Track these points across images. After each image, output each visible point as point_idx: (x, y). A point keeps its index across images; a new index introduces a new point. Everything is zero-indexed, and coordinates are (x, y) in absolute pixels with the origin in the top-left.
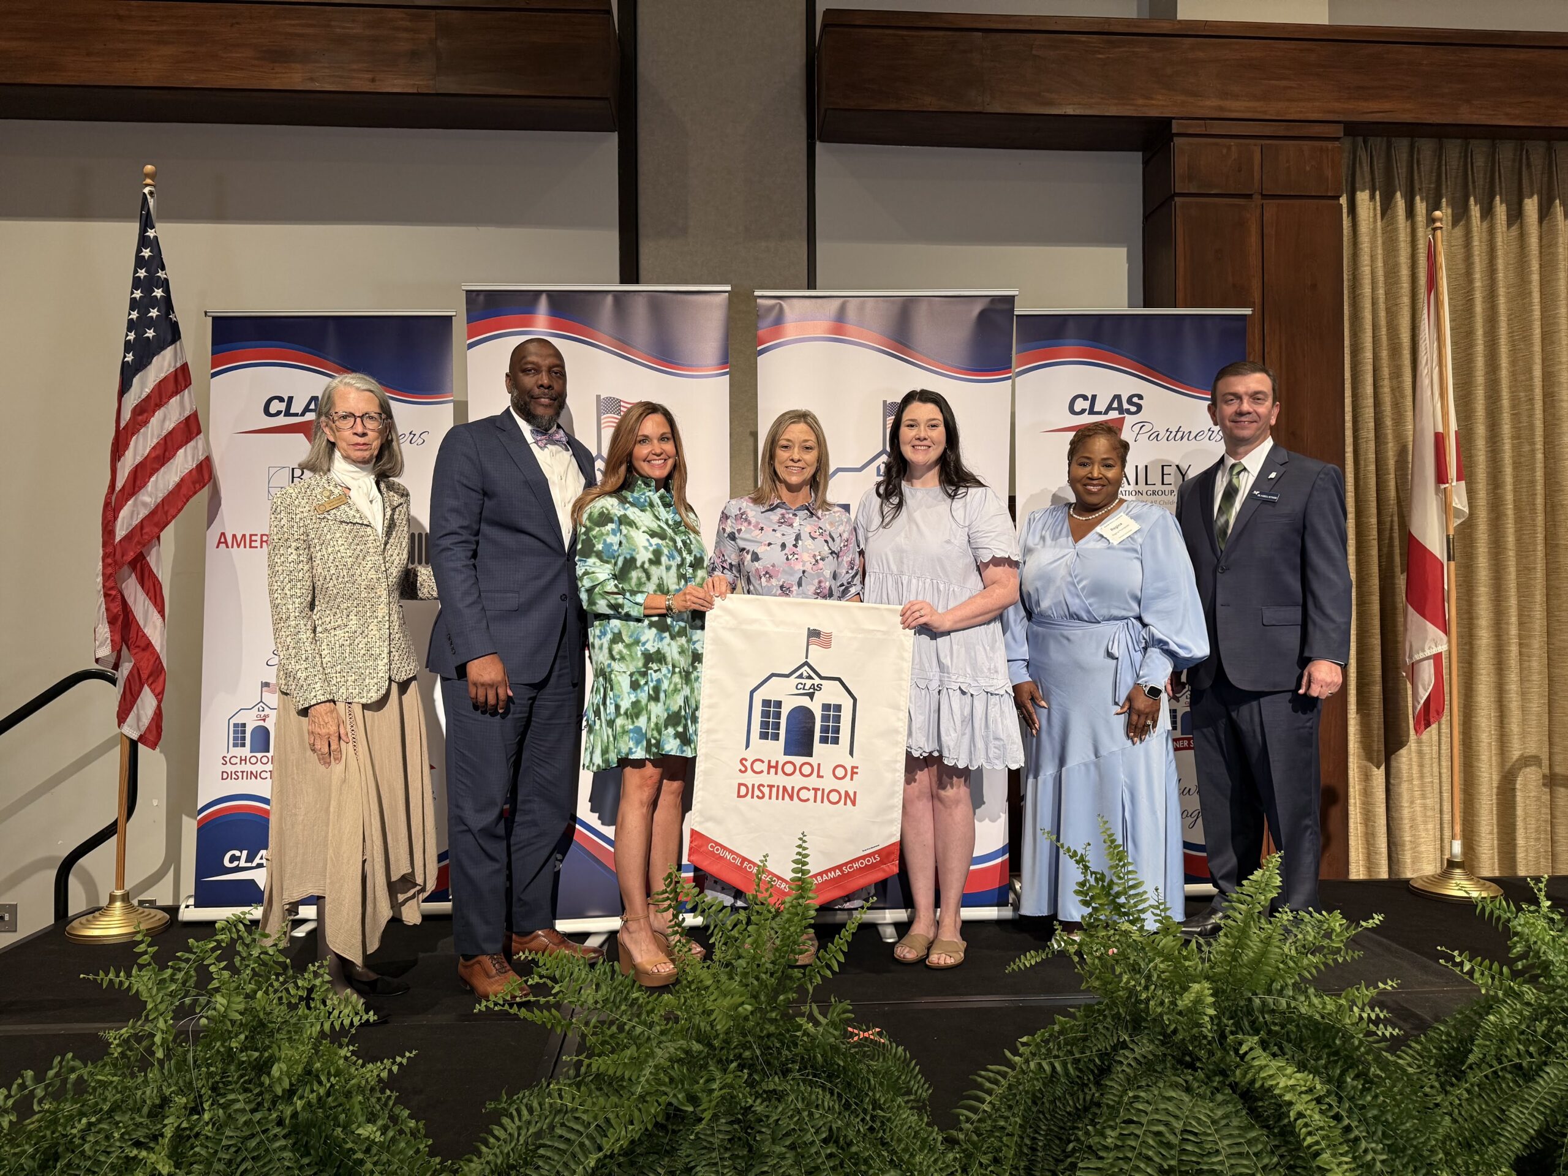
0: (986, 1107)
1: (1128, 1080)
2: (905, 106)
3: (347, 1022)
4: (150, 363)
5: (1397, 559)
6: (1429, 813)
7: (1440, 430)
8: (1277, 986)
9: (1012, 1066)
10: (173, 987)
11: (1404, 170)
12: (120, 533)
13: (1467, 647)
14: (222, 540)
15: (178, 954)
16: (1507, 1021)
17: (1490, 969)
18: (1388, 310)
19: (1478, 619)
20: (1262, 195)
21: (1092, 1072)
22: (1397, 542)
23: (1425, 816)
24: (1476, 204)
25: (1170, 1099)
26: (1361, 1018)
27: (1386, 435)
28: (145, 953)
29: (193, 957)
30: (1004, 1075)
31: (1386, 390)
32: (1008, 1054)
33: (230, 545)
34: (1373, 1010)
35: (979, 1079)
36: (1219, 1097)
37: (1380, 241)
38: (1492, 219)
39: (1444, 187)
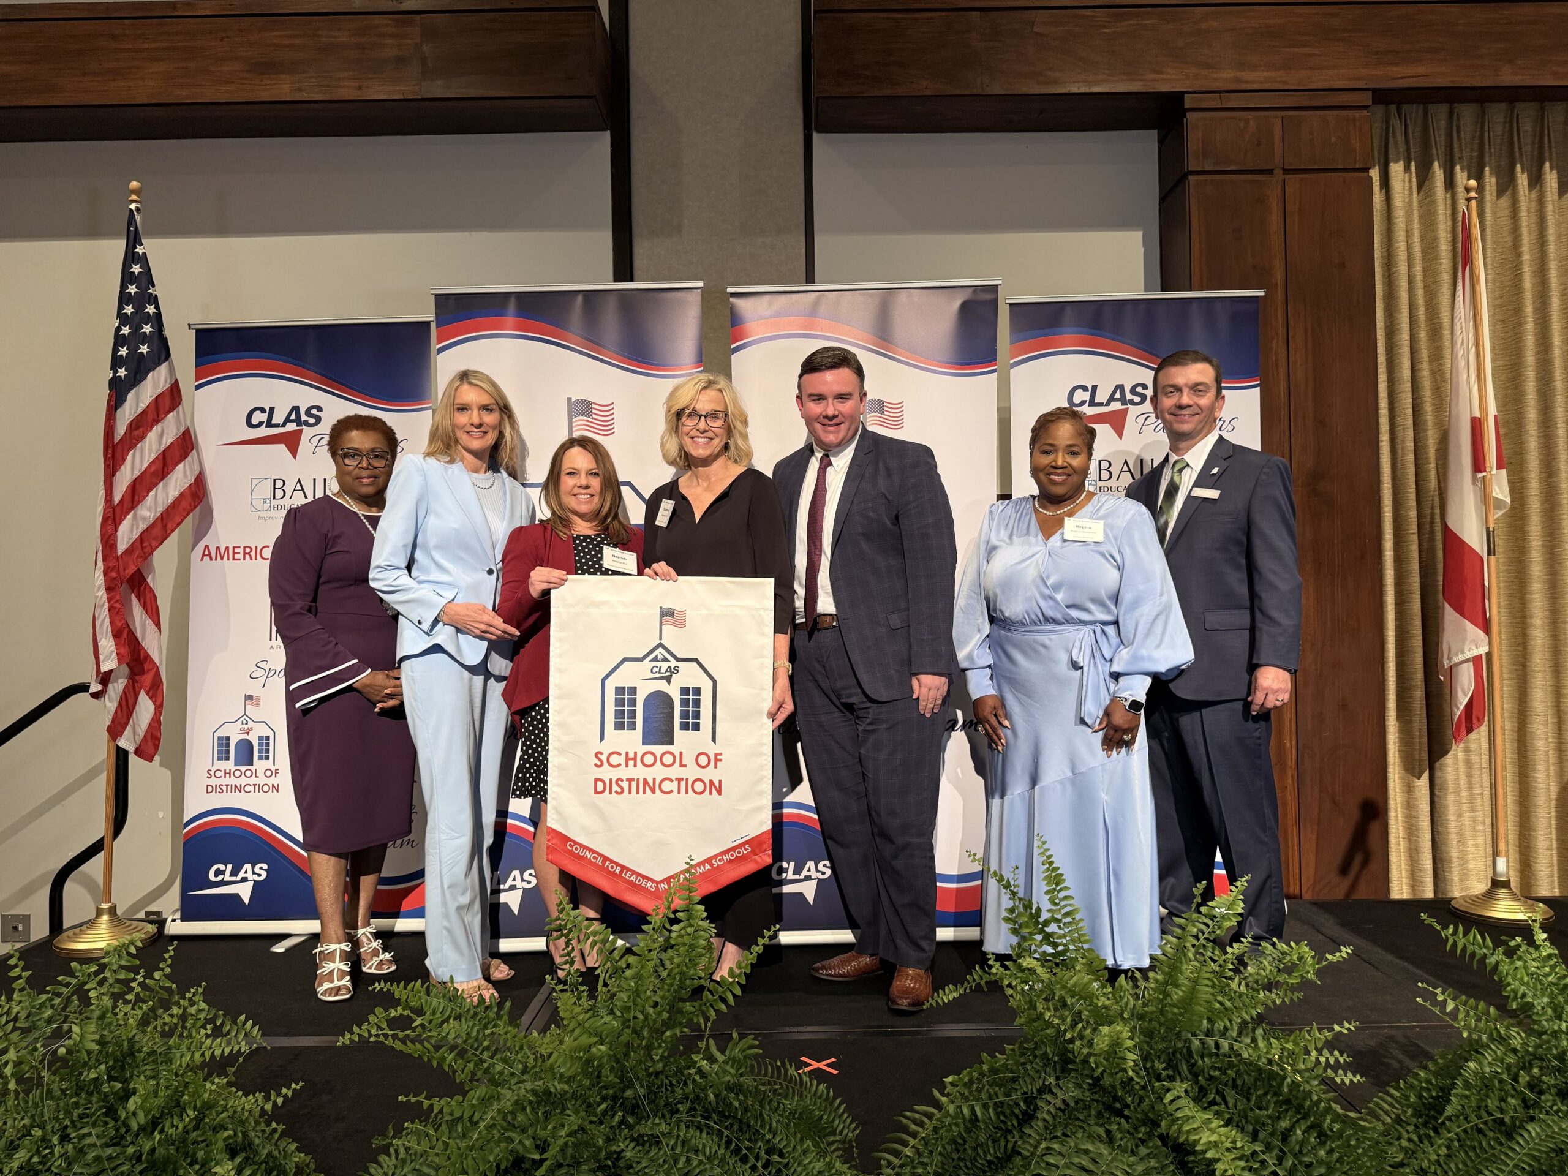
0: (908, 1151)
1: (1046, 1128)
2: (900, 91)
3: (218, 1053)
4: (145, 378)
5: (1440, 554)
6: (1480, 827)
7: (1477, 414)
8: (1220, 1025)
9: (939, 1106)
10: (49, 1012)
11: (1443, 138)
12: (122, 547)
13: (1521, 649)
14: (206, 553)
15: (59, 978)
16: (1487, 1070)
17: (1476, 1008)
18: (1426, 288)
19: (1531, 617)
20: (1284, 170)
21: (1017, 1116)
22: (1439, 537)
23: (1474, 830)
24: (1523, 172)
25: (1086, 1152)
26: (1318, 1062)
27: (1426, 421)
28: (19, 977)
29: (74, 981)
30: (930, 1116)
31: (1425, 373)
32: (936, 1093)
33: (214, 557)
34: (1332, 1054)
35: (905, 1121)
36: (1143, 1151)
37: (1416, 215)
38: (1541, 187)
39: (1487, 155)
